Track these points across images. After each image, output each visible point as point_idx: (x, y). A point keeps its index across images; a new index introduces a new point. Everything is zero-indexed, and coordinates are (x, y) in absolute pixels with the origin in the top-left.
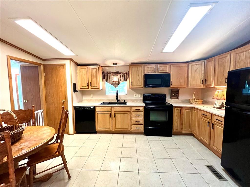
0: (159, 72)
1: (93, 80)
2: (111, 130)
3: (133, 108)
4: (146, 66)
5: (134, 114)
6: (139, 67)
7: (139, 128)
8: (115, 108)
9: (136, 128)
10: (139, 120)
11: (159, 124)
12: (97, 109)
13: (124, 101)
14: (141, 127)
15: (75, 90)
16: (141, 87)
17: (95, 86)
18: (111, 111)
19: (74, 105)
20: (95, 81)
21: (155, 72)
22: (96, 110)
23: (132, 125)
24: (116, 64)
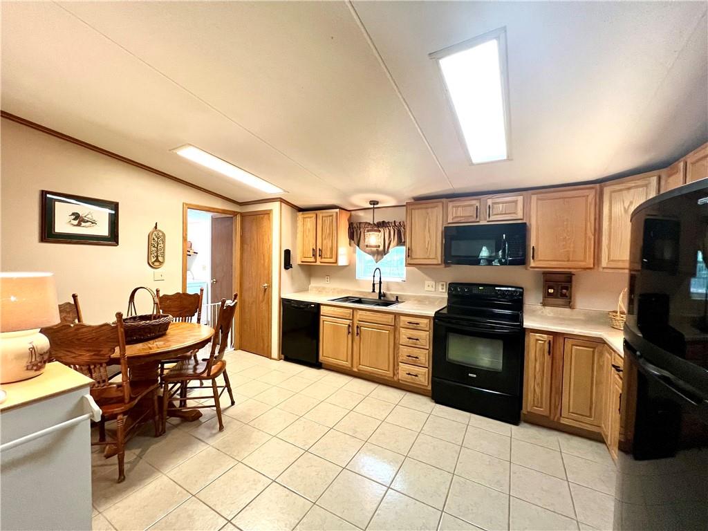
0: (491, 219)
1: (325, 242)
2: (350, 366)
3: (402, 318)
4: (450, 205)
5: (404, 334)
6: (432, 207)
7: (416, 376)
8: (360, 312)
9: (409, 374)
10: (415, 352)
11: (475, 376)
12: (323, 310)
13: (397, 297)
14: (423, 375)
15: (288, 265)
16: (435, 262)
17: (329, 257)
18: (351, 318)
19: (283, 296)
20: (329, 245)
21: (478, 220)
22: (321, 313)
23: (398, 365)
24: (377, 204)
